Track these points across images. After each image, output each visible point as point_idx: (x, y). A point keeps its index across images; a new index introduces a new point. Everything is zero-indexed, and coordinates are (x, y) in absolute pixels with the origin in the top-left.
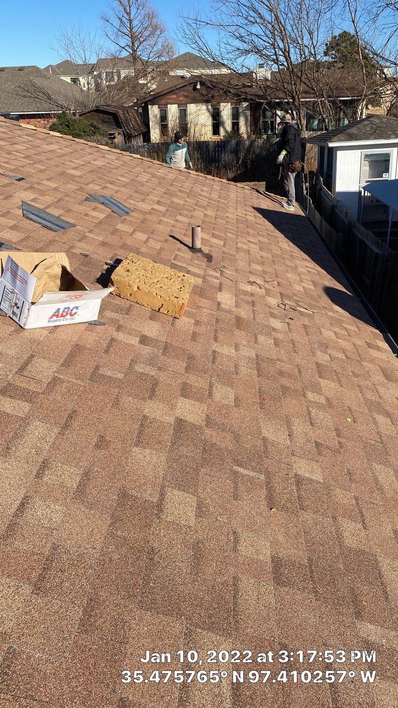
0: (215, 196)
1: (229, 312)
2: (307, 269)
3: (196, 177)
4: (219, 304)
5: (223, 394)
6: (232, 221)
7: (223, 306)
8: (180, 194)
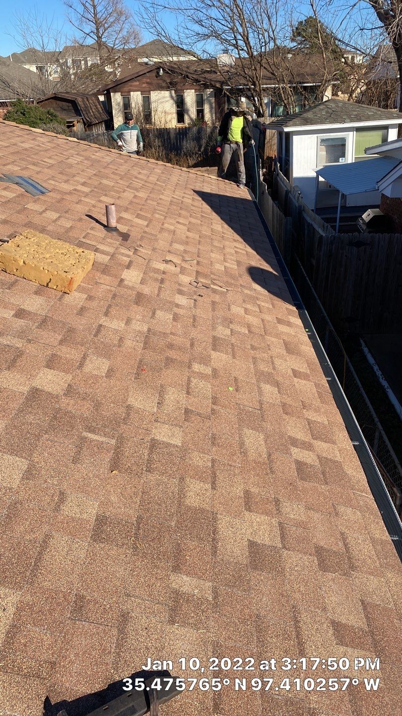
0: (153, 179)
1: (132, 288)
2: (236, 249)
3: (137, 160)
4: (122, 280)
5: (97, 365)
6: (164, 202)
7: (126, 283)
8: (113, 176)
